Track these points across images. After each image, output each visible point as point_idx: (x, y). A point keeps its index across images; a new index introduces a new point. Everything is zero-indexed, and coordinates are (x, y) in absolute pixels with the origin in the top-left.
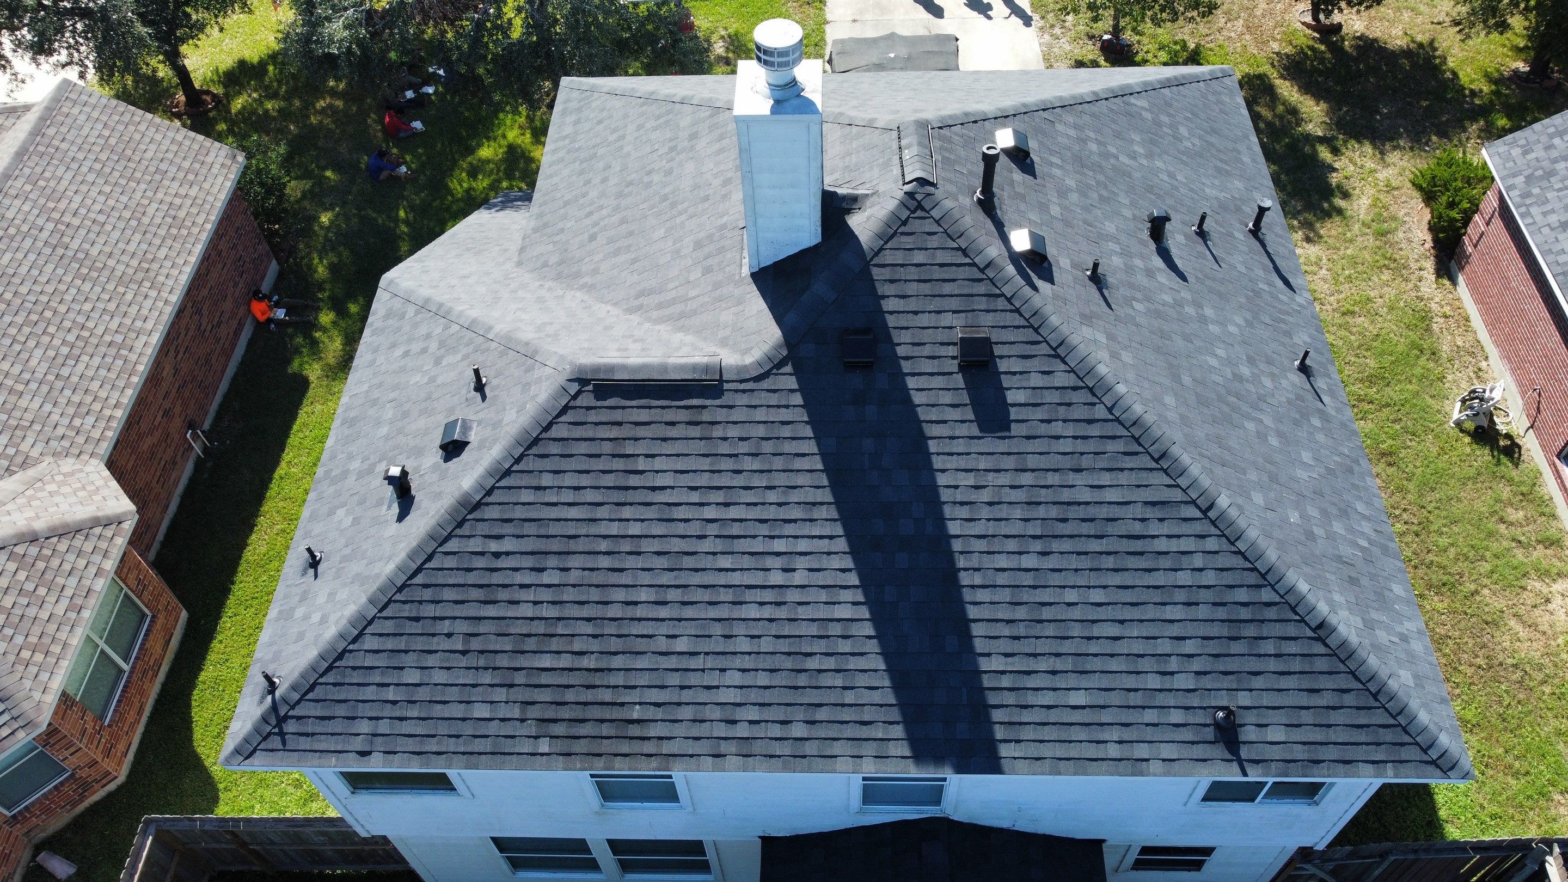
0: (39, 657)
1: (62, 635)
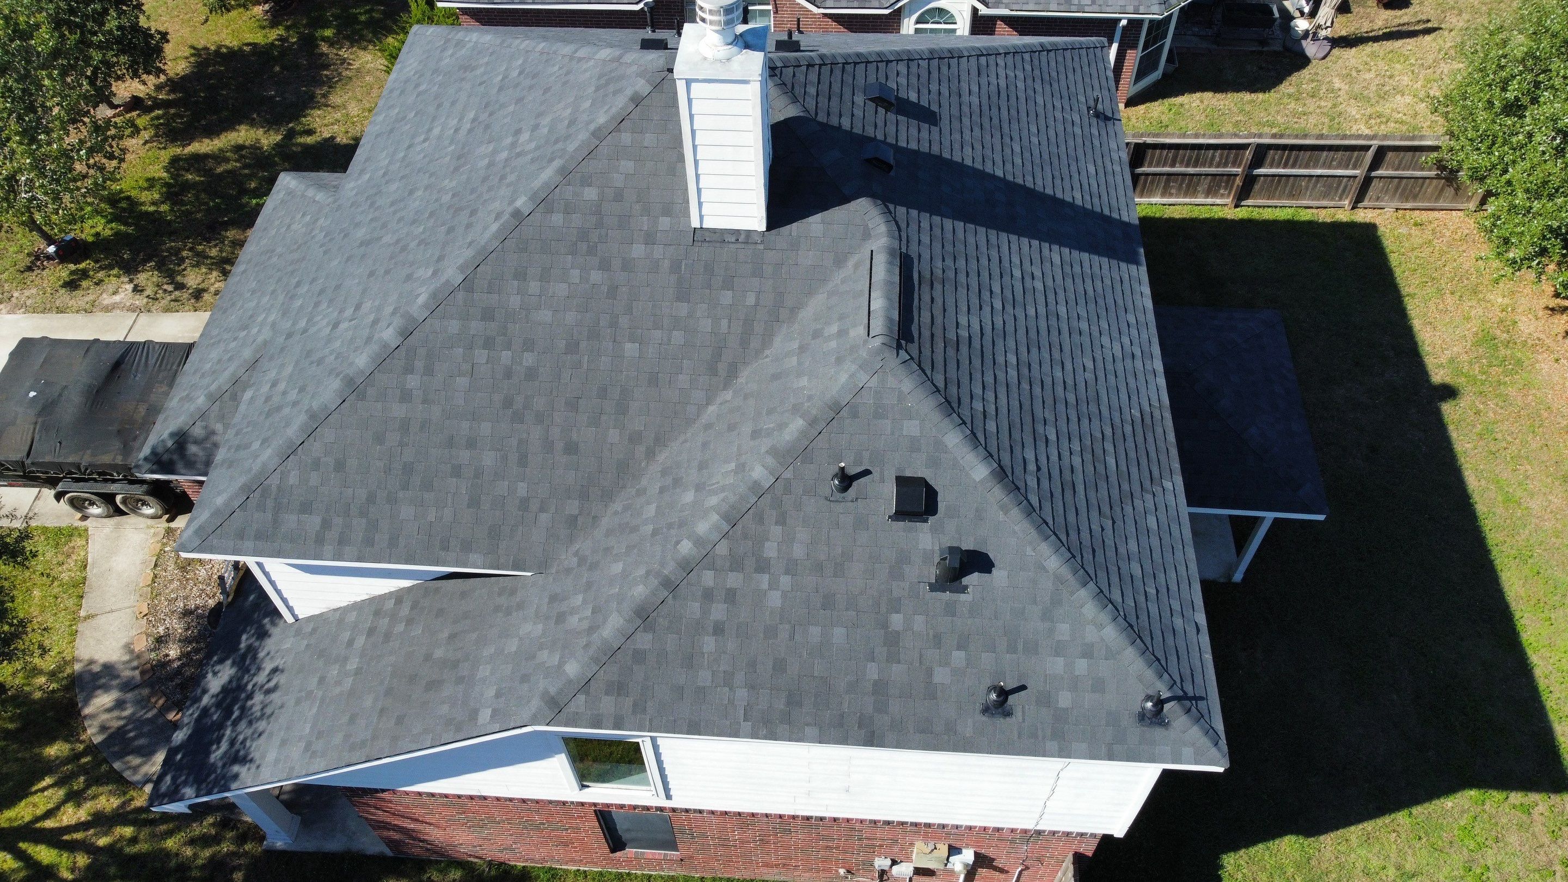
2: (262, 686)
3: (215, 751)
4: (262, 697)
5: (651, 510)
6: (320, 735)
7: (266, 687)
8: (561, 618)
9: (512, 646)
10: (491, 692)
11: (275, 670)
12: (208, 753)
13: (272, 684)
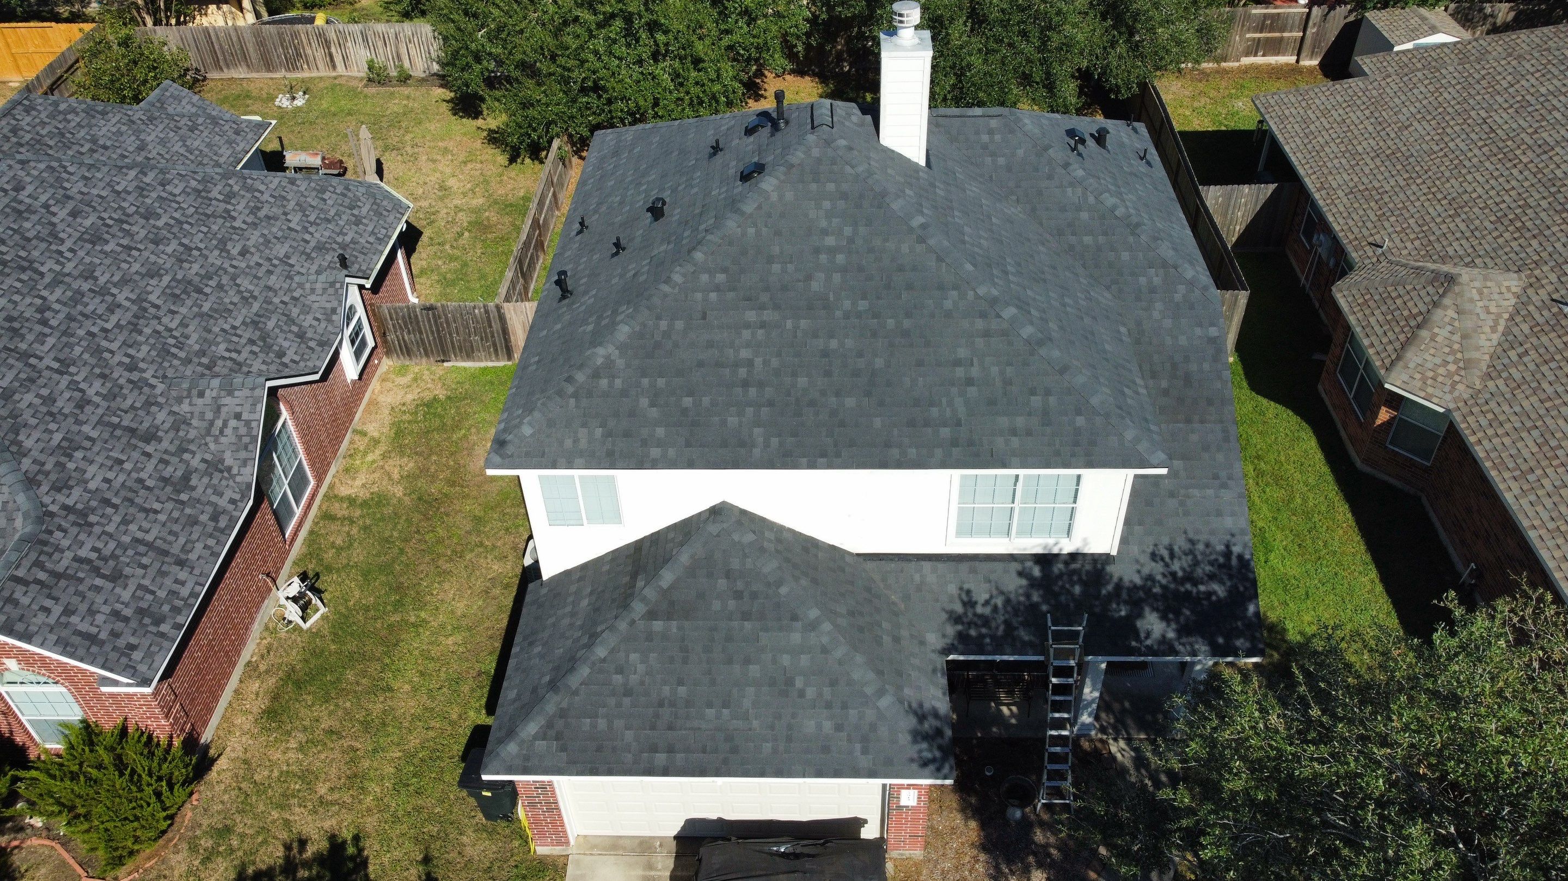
0: (1361, 301)
1: (1360, 315)
2: (1167, 565)
3: (1218, 596)
4: (1176, 561)
5: (1088, 240)
6: (1216, 477)
7: (1167, 559)
8: (1153, 290)
9: (1168, 323)
10: (1198, 331)
11: (1154, 556)
12: (1219, 600)
13: (1165, 553)
